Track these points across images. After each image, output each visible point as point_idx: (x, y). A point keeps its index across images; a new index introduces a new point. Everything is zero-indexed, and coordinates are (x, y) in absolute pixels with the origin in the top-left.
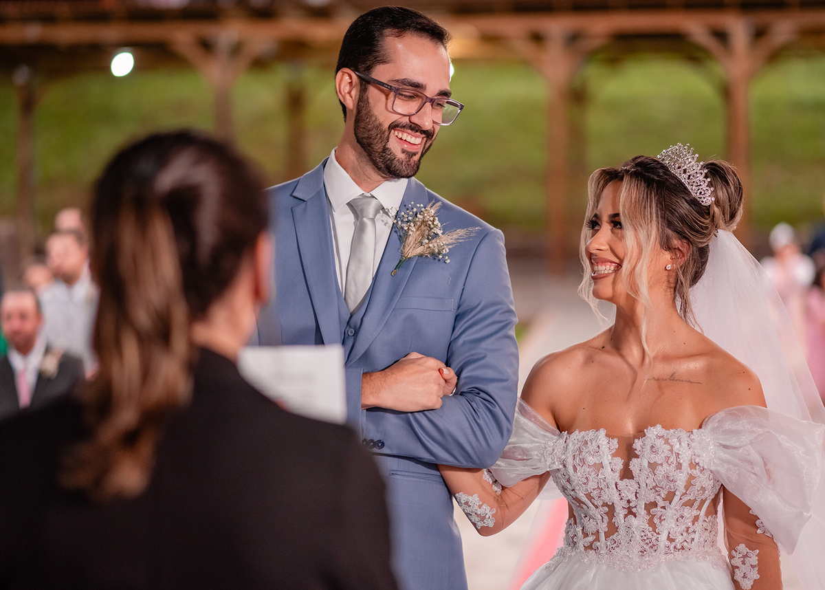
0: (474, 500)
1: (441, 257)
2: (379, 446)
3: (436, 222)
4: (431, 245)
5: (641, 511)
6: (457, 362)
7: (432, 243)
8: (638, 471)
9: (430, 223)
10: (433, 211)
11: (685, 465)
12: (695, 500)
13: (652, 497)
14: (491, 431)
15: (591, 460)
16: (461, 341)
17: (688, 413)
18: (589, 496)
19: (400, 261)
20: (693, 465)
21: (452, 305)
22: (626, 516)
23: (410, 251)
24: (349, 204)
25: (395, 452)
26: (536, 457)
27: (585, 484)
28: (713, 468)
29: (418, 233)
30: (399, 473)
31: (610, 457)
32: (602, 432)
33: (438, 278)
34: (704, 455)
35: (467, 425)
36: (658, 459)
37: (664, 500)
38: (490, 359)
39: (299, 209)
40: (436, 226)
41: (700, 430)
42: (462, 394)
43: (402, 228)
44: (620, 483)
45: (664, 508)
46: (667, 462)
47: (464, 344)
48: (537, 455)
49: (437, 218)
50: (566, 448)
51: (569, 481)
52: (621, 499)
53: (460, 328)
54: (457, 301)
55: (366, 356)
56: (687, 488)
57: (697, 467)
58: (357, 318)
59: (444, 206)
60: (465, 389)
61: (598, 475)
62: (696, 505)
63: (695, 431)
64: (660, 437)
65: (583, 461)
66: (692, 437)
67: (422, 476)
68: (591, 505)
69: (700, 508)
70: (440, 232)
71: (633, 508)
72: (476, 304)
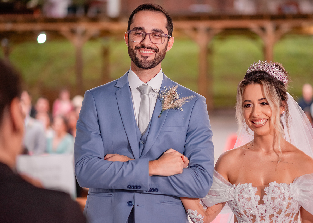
0: (196, 212)
1: (179, 108)
2: (156, 191)
3: (176, 94)
4: (174, 104)
5: (267, 218)
6: (188, 154)
7: (175, 103)
8: (266, 201)
9: (174, 94)
10: (174, 90)
11: (287, 198)
12: (290, 214)
13: (272, 212)
14: (204, 183)
15: (246, 196)
16: (189, 144)
17: (287, 176)
18: (245, 212)
19: (162, 111)
20: (290, 198)
21: (185, 129)
22: (260, 220)
23: (166, 107)
24: (138, 89)
25: (163, 193)
26: (221, 195)
27: (243, 206)
28: (298, 200)
29: (169, 99)
30: (165, 202)
31: (254, 195)
32: (251, 185)
33: (178, 118)
34: (295, 194)
35: (193, 180)
36: (275, 196)
37: (277, 213)
38: (202, 151)
39: (118, 92)
40: (176, 95)
41: (293, 184)
42: (191, 167)
43: (162, 97)
44: (258, 206)
45: (277, 217)
46: (279, 197)
47: (191, 146)
48: (222, 194)
49: (176, 92)
50: (235, 192)
51: (236, 205)
52: (259, 213)
53: (189, 139)
54: (187, 127)
55: (149, 153)
56: (287, 208)
57: (292, 199)
58: (145, 137)
59: (179, 87)
60: (192, 165)
61: (249, 203)
62: (291, 216)
63: (291, 184)
64: (276, 187)
65: (242, 196)
66: (289, 186)
67: (174, 203)
68: (245, 216)
69: (292, 217)
70: (178, 98)
71: (264, 217)
72: (195, 128)
